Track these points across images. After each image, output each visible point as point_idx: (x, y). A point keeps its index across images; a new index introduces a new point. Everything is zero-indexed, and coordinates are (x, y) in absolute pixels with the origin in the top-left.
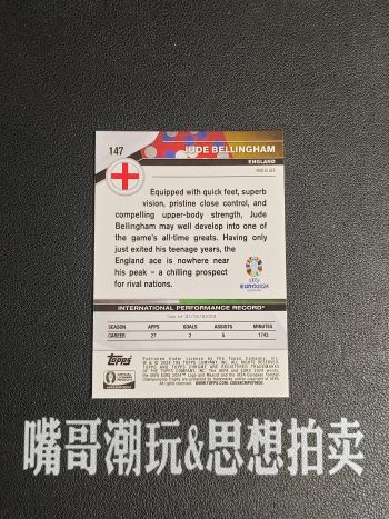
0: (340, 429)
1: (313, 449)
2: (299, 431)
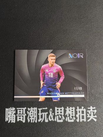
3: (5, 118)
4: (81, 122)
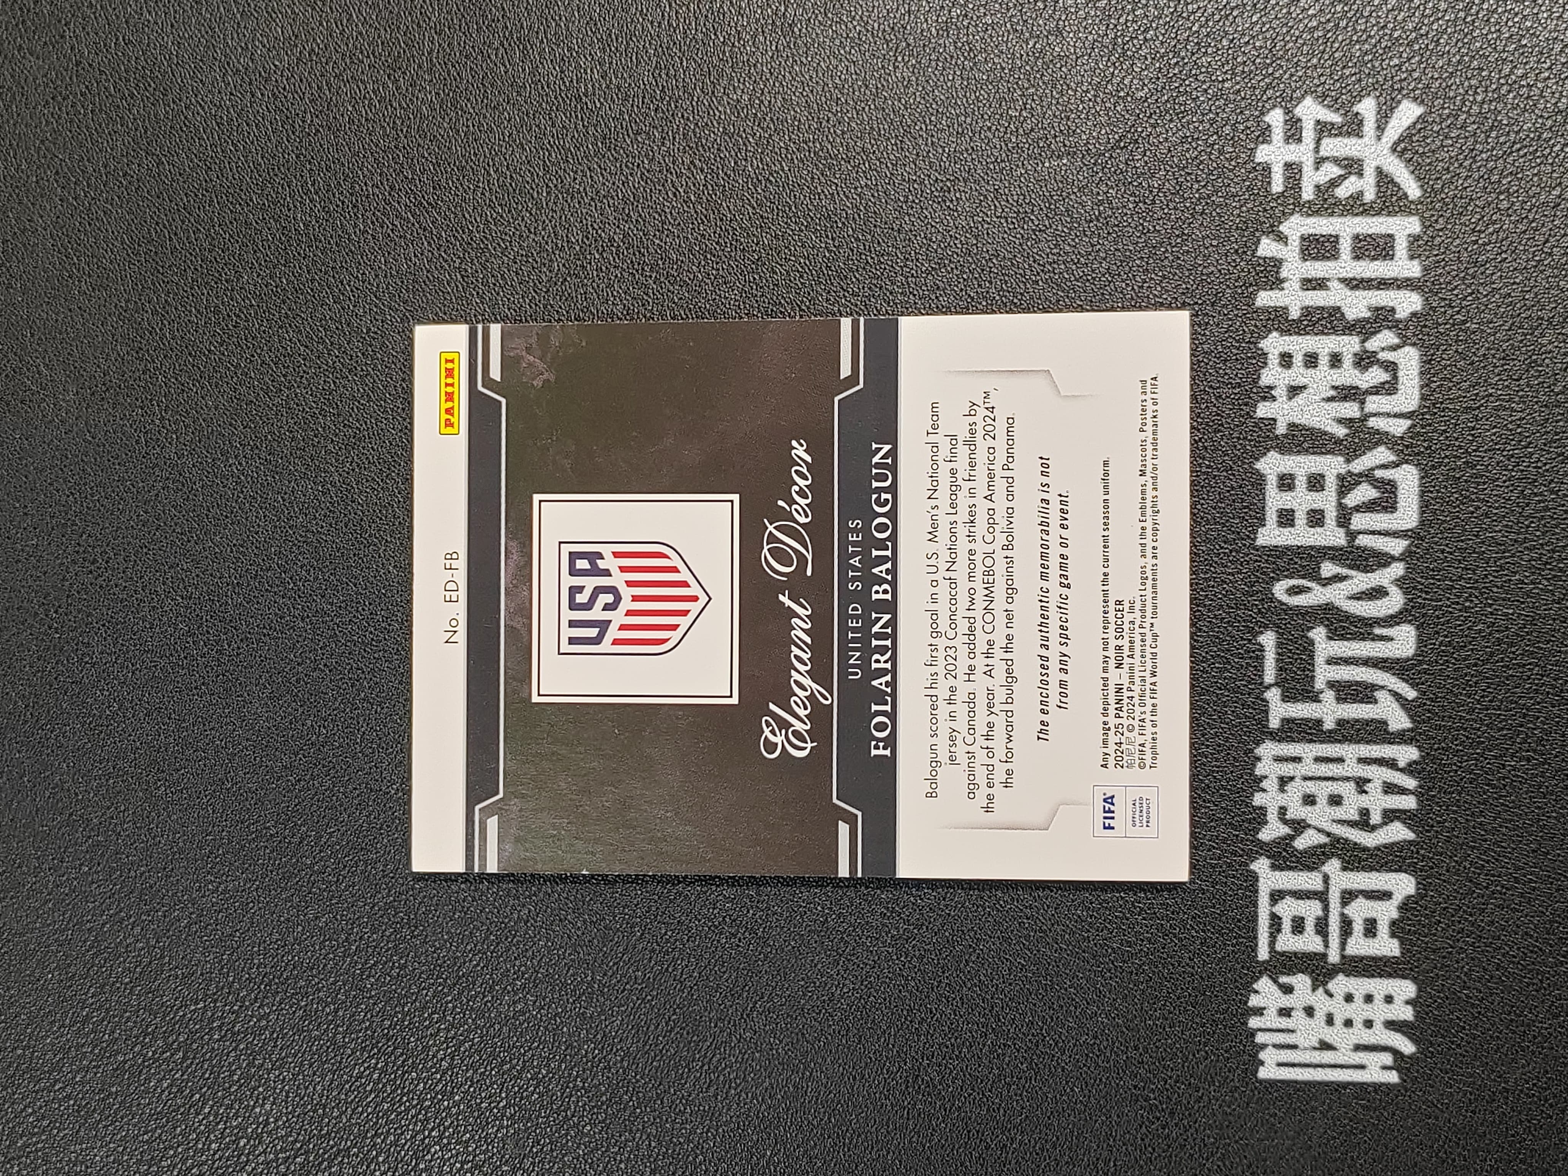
0: (1288, 166)
1: (1345, 246)
2: (1293, 285)
3: (1362, 1086)
4: (1426, 269)
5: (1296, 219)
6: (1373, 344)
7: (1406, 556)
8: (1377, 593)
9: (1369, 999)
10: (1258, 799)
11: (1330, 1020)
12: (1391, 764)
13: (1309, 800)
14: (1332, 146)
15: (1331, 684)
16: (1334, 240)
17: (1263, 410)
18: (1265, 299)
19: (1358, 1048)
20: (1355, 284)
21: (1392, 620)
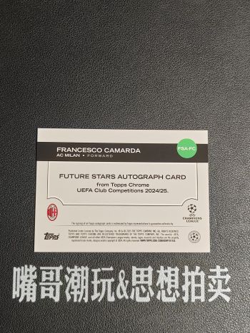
0: (216, 273)
1: (198, 285)
3: (11, 290)
4: (193, 303)
5: (204, 274)
6: (177, 292)
7: (130, 299)
8: (122, 293)
9: (31, 292)
10: (76, 267)
11: (26, 283)
12: (84, 296)
13: (76, 278)
14: (220, 282)
15: (101, 283)
16: (199, 283)
17: (162, 267)
18: (186, 268)
19: (20, 290)
20: (190, 287)
21: (116, 296)
